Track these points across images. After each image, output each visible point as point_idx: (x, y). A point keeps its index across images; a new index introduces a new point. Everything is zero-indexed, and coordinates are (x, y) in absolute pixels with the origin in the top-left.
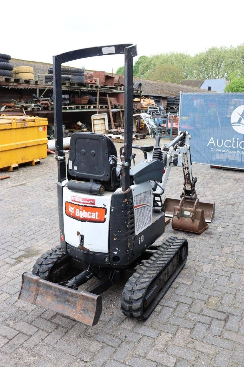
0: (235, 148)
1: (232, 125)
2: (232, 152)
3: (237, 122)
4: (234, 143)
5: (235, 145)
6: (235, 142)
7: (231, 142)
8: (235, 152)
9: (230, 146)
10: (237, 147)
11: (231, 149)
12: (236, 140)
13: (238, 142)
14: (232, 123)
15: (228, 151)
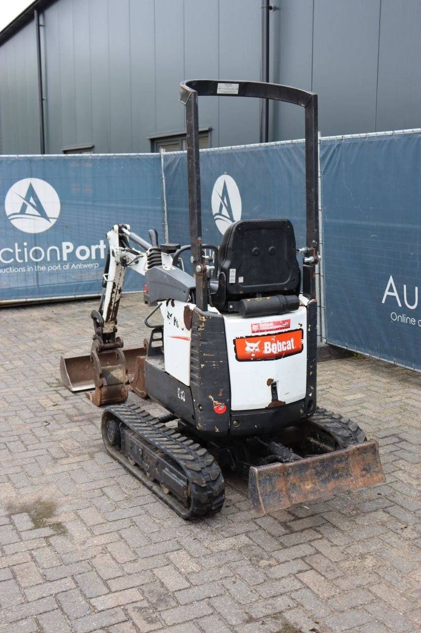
0: (21, 261)
1: (9, 218)
2: (16, 270)
3: (18, 211)
4: (19, 252)
5: (21, 256)
6: (20, 250)
7: (11, 251)
8: (23, 270)
9: (12, 260)
10: (26, 261)
11: (16, 265)
12: (21, 246)
13: (26, 249)
14: (8, 214)
15: (8, 270)
